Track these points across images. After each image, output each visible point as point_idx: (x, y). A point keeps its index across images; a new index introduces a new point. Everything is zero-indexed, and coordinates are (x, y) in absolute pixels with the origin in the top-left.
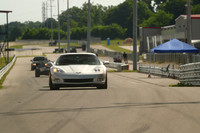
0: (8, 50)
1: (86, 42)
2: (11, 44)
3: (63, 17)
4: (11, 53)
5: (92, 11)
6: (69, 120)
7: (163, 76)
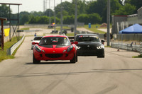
0: (19, 31)
1: (73, 26)
2: (21, 27)
3: (58, 8)
4: (21, 34)
5: (78, 4)
6: (61, 81)
7: (128, 50)
